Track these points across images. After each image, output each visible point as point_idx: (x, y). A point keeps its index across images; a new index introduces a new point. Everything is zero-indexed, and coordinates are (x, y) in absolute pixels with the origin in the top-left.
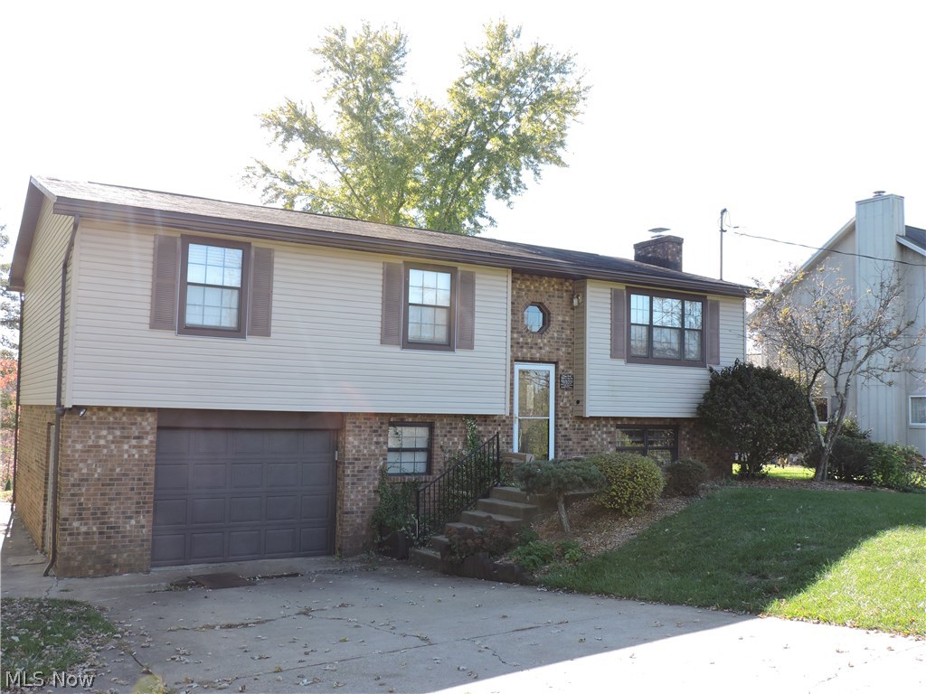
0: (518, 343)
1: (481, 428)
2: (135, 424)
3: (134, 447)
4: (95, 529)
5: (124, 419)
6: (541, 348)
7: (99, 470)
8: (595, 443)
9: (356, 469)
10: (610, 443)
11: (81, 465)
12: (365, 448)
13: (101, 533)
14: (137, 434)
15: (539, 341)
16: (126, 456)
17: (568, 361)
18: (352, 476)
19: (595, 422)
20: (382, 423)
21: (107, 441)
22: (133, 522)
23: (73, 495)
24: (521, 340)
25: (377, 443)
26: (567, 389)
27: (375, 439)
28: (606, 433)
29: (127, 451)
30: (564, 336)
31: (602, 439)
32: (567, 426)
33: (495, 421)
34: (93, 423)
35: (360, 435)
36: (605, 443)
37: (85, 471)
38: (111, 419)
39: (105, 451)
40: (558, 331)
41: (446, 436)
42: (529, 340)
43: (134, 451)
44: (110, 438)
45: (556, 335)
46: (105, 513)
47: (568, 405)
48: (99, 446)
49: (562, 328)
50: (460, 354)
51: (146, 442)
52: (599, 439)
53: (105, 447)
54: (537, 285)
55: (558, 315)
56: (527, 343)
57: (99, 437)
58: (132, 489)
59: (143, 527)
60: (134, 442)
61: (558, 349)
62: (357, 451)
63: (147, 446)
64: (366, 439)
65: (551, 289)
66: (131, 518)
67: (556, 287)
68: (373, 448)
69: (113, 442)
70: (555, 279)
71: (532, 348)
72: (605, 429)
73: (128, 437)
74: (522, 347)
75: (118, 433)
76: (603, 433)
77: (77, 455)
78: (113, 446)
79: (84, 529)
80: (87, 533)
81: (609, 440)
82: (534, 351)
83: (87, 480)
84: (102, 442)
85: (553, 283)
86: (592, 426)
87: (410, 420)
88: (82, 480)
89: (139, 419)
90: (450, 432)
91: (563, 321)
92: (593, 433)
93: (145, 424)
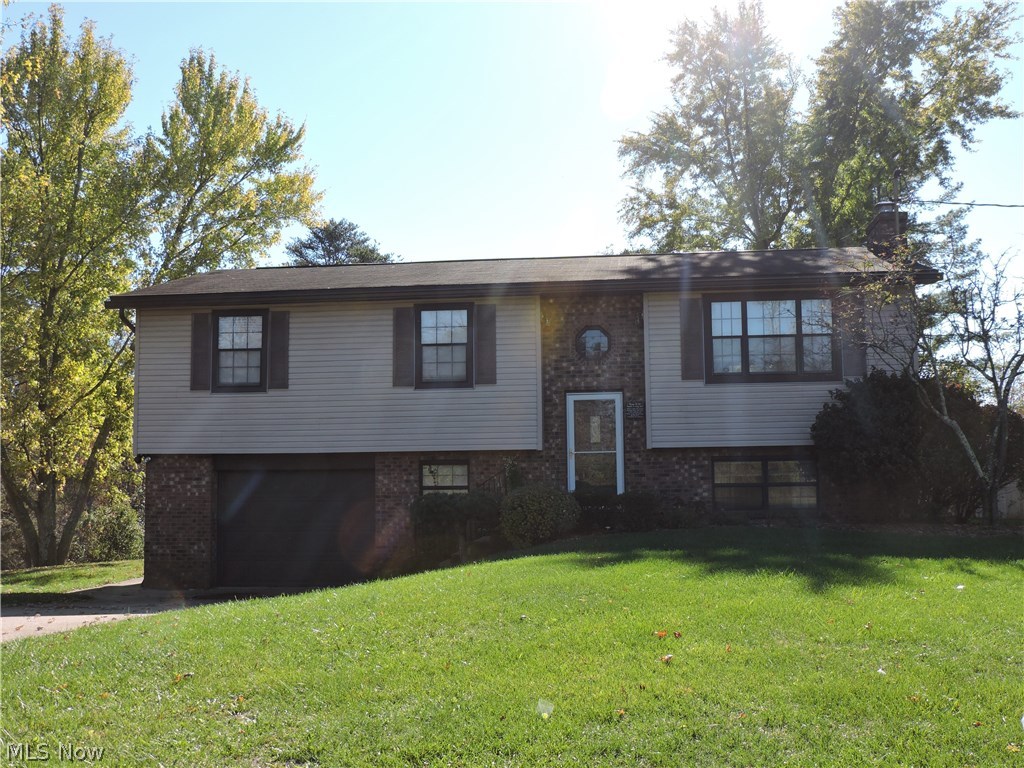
0: (569, 372)
1: (524, 465)
2: (194, 468)
3: (195, 486)
4: (168, 551)
5: (187, 464)
6: (598, 375)
7: (170, 505)
8: (680, 478)
9: (387, 506)
10: (702, 478)
11: (157, 501)
12: (395, 486)
13: (172, 555)
14: (196, 476)
15: (597, 367)
16: (189, 494)
17: (637, 386)
18: (383, 512)
19: (680, 455)
20: (411, 462)
21: (175, 482)
22: (196, 547)
23: (153, 524)
24: (572, 368)
25: (407, 481)
26: (636, 419)
27: (405, 478)
28: (696, 467)
29: (190, 490)
30: (630, 359)
31: (691, 475)
32: (638, 460)
33: (542, 457)
34: (164, 468)
35: (389, 474)
36: (695, 478)
37: (160, 506)
38: (178, 465)
39: (174, 490)
40: (621, 355)
41: (482, 473)
42: (583, 368)
43: (195, 490)
44: (177, 479)
45: (619, 359)
46: (175, 540)
47: (639, 436)
48: (169, 486)
49: (628, 351)
50: (481, 391)
51: (204, 483)
52: (686, 475)
53: (174, 487)
54: (591, 307)
55: (622, 336)
56: (581, 372)
57: (169, 479)
58: (194, 521)
59: (203, 552)
60: (194, 483)
61: (622, 375)
62: (387, 489)
63: (204, 486)
64: (395, 478)
65: (611, 309)
66: (194, 544)
67: (618, 306)
68: (403, 486)
69: (179, 483)
70: (615, 298)
71: (586, 376)
72: (694, 463)
73: (191, 479)
74: (574, 376)
75: (183, 475)
76: (691, 467)
77: (154, 494)
78: (179, 486)
79: (160, 551)
80: (162, 555)
81: (700, 475)
82: (589, 379)
83: (161, 513)
84: (172, 483)
85: (613, 302)
86: (674, 459)
87: (442, 458)
88: (158, 513)
89: (198, 464)
90: (486, 469)
91: (629, 343)
92: (677, 467)
93: (202, 468)
